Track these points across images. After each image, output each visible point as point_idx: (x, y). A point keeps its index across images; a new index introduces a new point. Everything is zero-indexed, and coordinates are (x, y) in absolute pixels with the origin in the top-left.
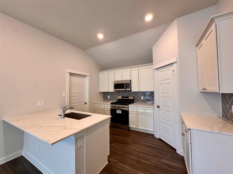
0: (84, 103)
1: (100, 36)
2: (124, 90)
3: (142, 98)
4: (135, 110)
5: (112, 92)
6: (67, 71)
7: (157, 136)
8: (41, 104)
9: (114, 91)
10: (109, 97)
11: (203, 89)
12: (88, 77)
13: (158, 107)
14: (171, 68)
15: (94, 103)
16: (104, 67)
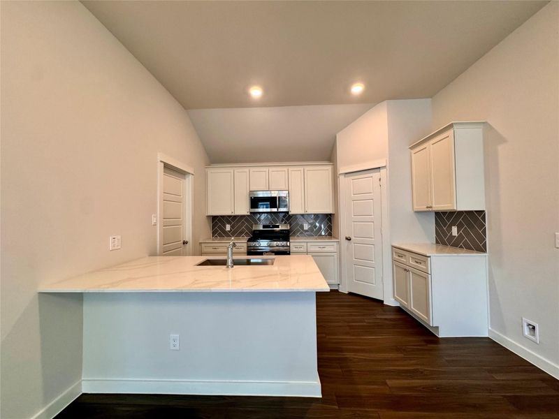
0: (182, 242)
1: (256, 92)
2: (275, 210)
3: (306, 227)
4: (302, 249)
5: (242, 217)
6: (159, 158)
7: (344, 289)
8: (116, 242)
9: (249, 214)
10: (228, 227)
11: (428, 207)
12: (191, 176)
13: (348, 239)
14: (376, 175)
15: (201, 243)
16: (216, 157)
